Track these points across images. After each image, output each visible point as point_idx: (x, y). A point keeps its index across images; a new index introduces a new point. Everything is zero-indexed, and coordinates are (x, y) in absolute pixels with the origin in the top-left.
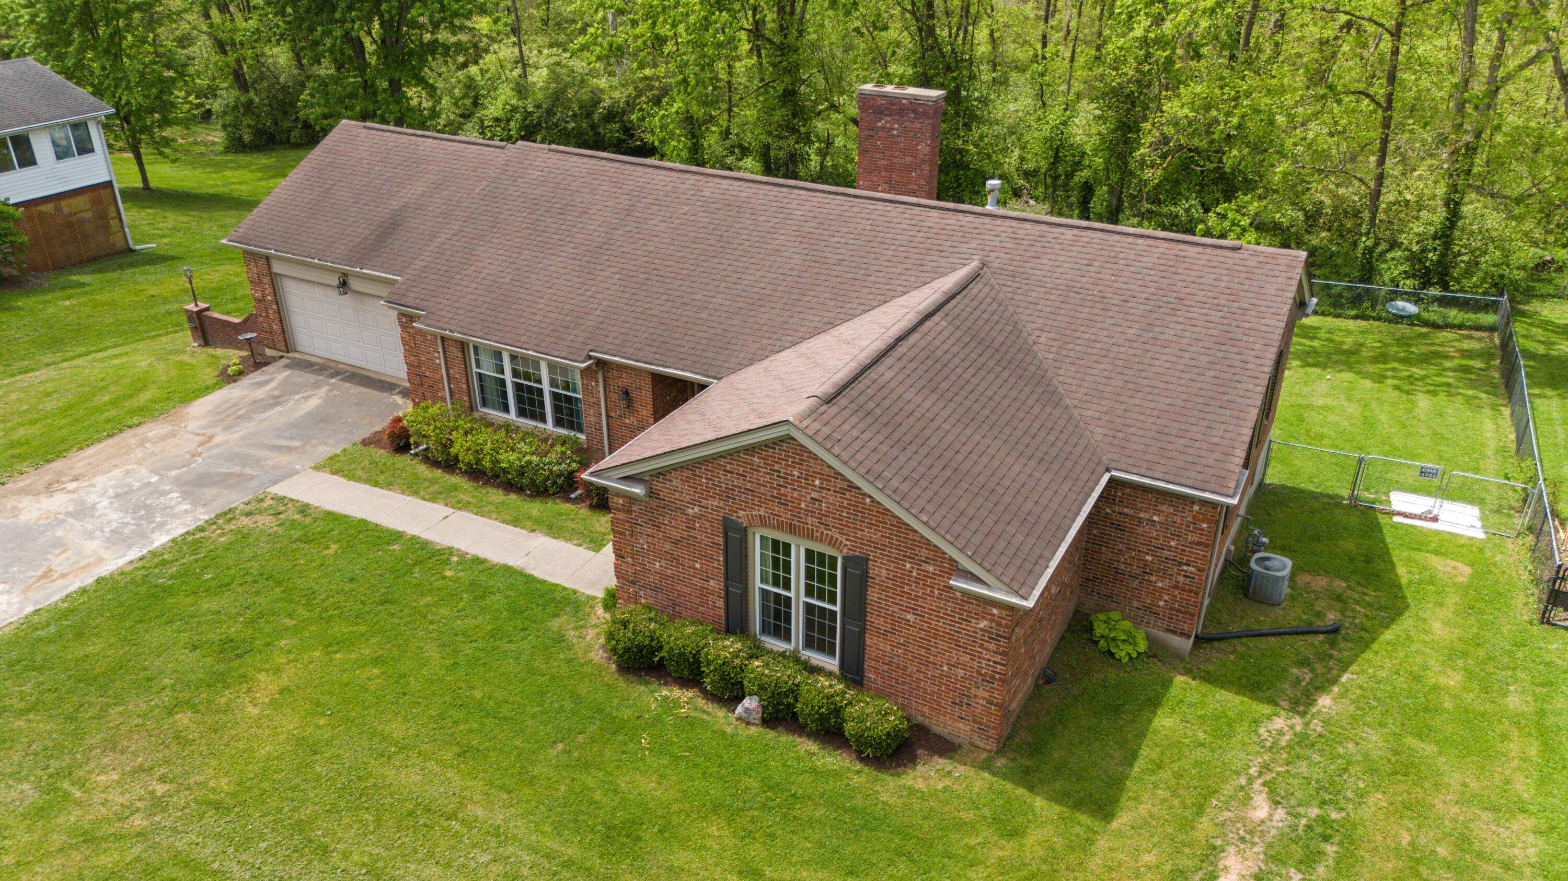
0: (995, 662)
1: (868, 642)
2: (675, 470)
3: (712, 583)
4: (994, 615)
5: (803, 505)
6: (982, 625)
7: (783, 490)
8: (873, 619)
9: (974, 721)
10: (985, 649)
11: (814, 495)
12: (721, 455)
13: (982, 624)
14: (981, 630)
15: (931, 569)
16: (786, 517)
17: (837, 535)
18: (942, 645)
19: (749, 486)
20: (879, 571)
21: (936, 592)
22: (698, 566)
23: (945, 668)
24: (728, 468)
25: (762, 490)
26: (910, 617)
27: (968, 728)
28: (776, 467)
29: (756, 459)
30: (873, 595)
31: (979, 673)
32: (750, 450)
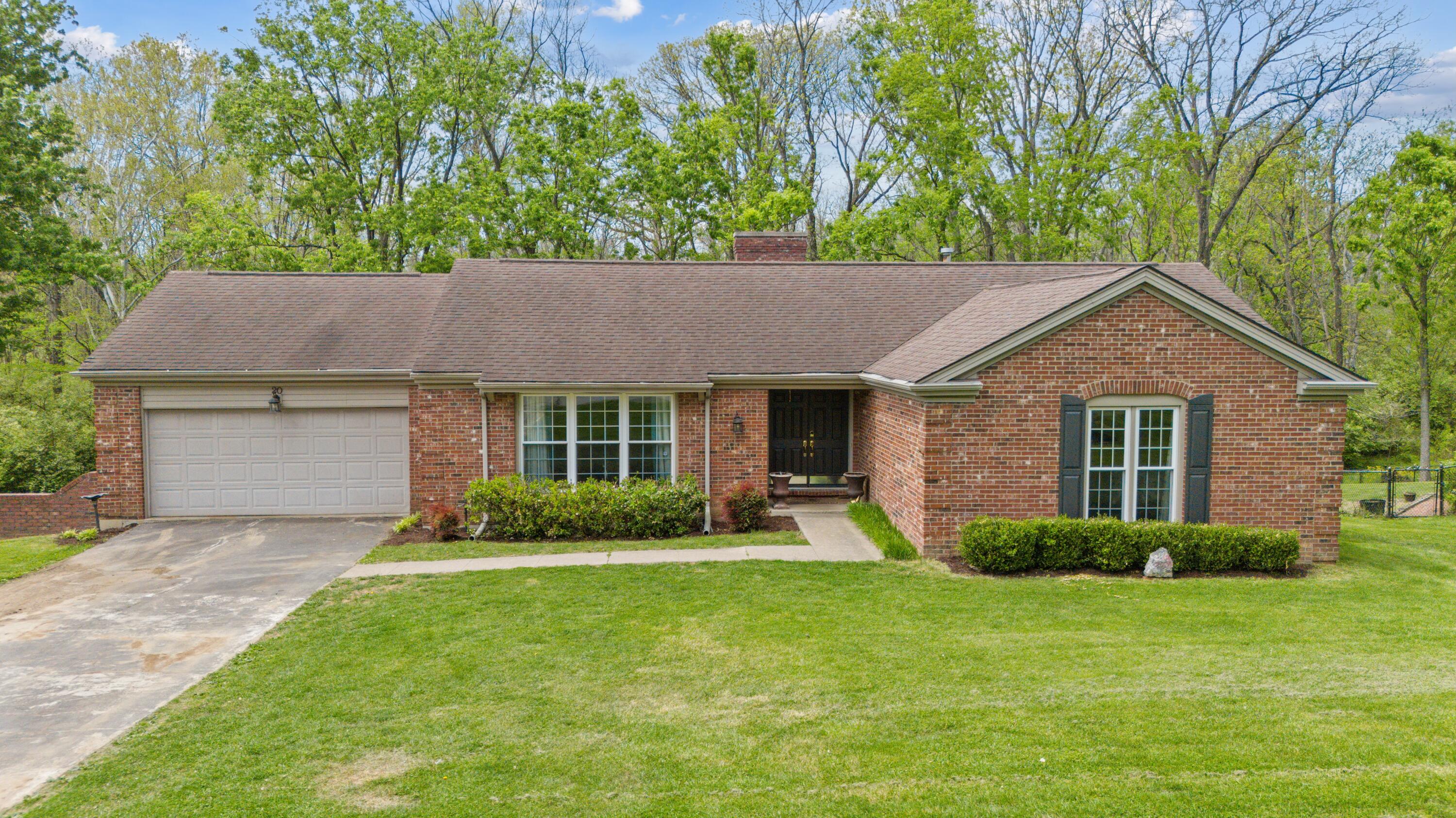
0: (1333, 463)
1: (1213, 487)
2: (1008, 358)
3: (1044, 478)
4: (1330, 415)
5: (1148, 359)
6: (1320, 430)
7: (1127, 348)
8: (1220, 460)
9: (1318, 535)
10: (1326, 453)
11: (1160, 345)
12: (1061, 328)
13: (1321, 427)
14: (1320, 434)
15: (1272, 387)
16: (1129, 375)
17: (1182, 381)
18: (1285, 464)
19: (1091, 354)
20: (1223, 407)
21: (1278, 409)
22: (1028, 463)
23: (1288, 488)
24: (1069, 340)
25: (1105, 354)
26: (1254, 444)
27: (1311, 545)
28: (1122, 325)
29: (1100, 324)
30: (1218, 433)
31: (1319, 480)
32: (1094, 314)
